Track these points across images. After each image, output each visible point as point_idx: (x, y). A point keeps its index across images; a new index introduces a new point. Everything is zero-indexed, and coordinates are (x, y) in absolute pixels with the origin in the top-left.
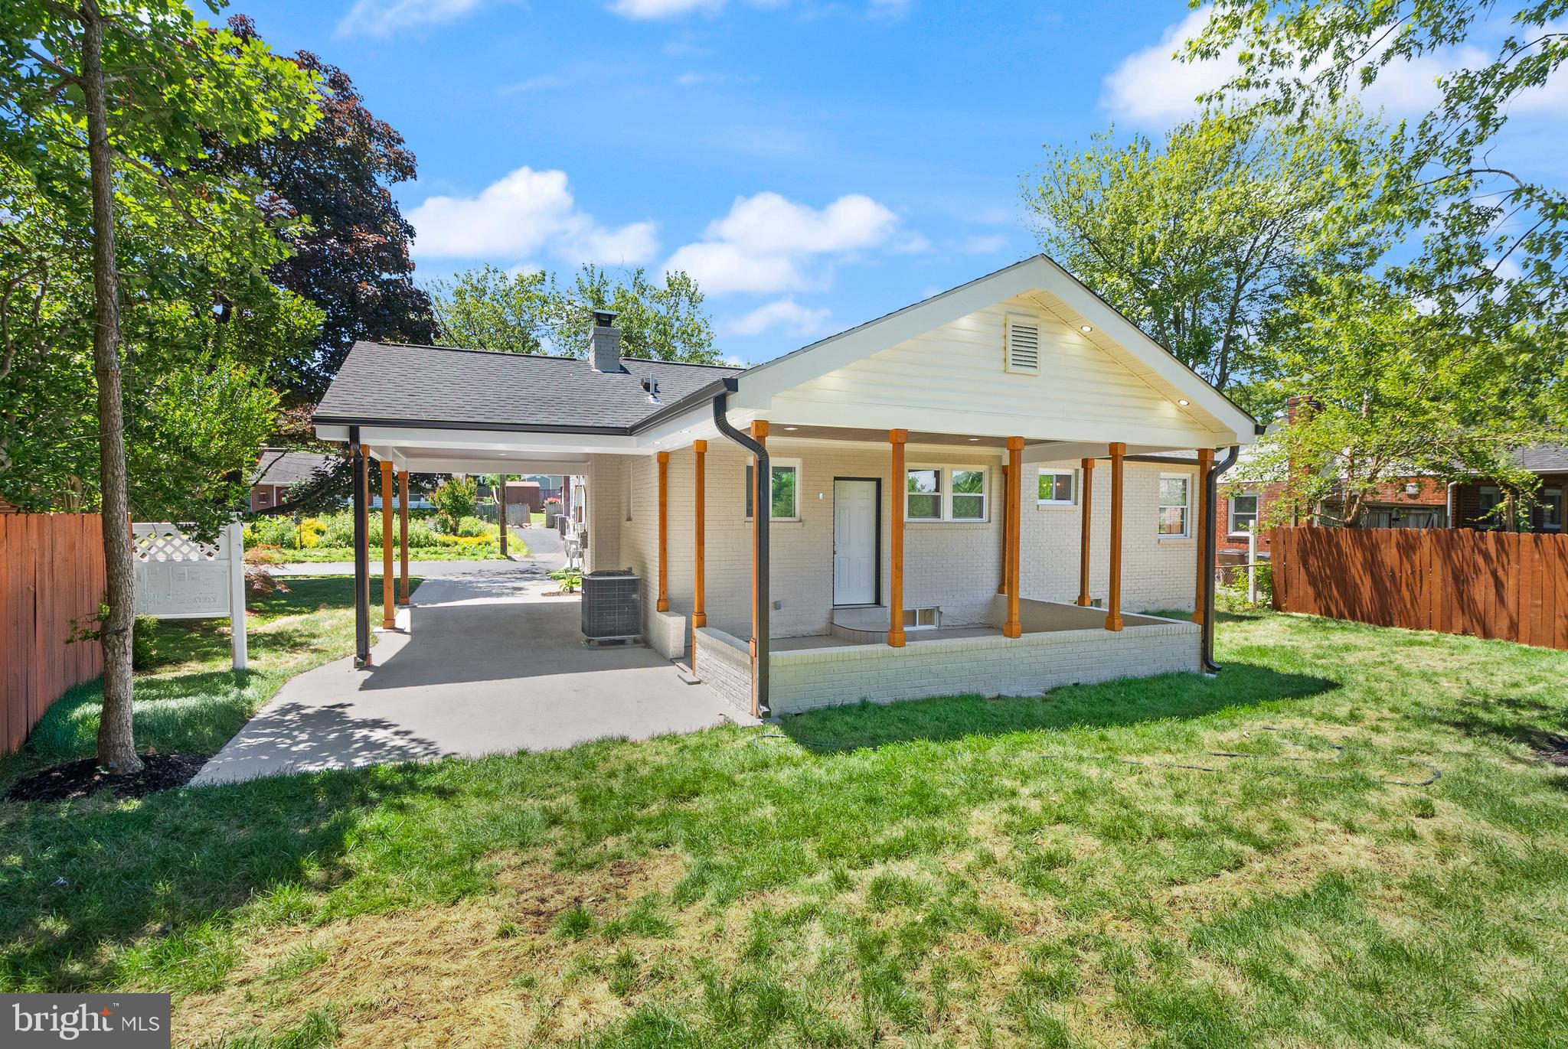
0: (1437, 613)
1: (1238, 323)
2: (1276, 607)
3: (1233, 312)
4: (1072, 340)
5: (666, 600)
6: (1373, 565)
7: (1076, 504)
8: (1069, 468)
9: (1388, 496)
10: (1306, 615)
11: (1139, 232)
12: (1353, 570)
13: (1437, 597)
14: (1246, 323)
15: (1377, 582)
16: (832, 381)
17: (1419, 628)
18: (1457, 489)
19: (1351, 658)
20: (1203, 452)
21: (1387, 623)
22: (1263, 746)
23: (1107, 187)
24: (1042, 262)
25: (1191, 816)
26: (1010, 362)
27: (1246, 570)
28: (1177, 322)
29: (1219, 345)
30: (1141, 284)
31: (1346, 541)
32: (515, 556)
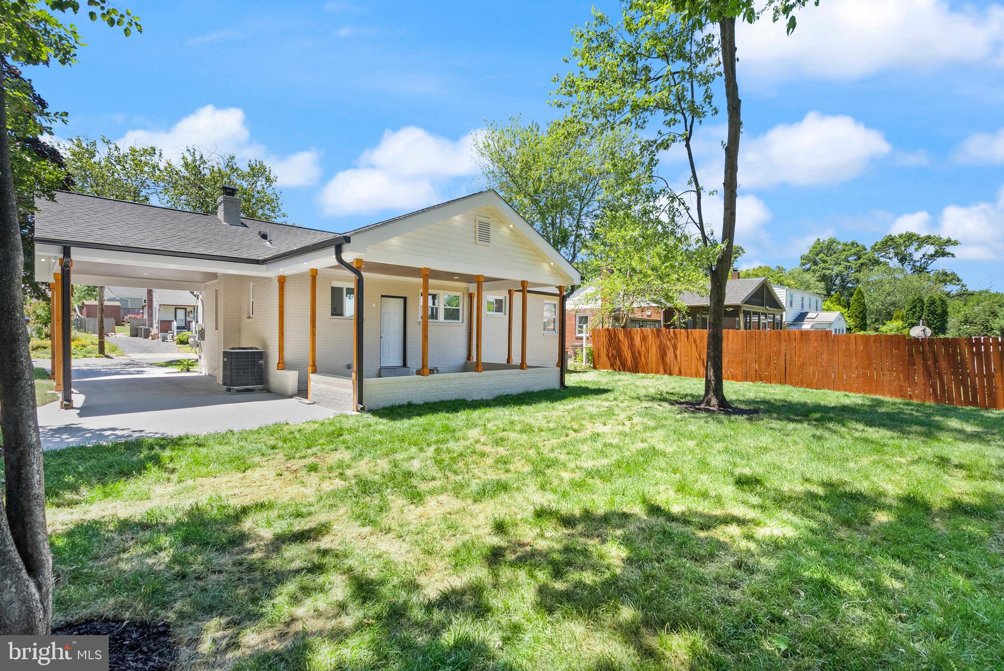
0: (654, 366)
1: (581, 228)
2: (595, 368)
3: (578, 222)
4: (505, 230)
5: (283, 363)
6: (632, 346)
7: (505, 314)
8: (502, 295)
9: (638, 315)
10: (606, 371)
11: (534, 174)
12: (624, 349)
13: (654, 359)
14: (584, 227)
15: (633, 353)
16: (395, 241)
17: (648, 373)
18: (665, 312)
19: (620, 383)
20: (560, 288)
21: (637, 372)
22: (581, 407)
23: (518, 147)
24: (492, 194)
25: (552, 425)
26: (478, 239)
27: (582, 351)
28: (553, 224)
29: (572, 238)
30: (536, 202)
31: (621, 336)
32: (111, 355)
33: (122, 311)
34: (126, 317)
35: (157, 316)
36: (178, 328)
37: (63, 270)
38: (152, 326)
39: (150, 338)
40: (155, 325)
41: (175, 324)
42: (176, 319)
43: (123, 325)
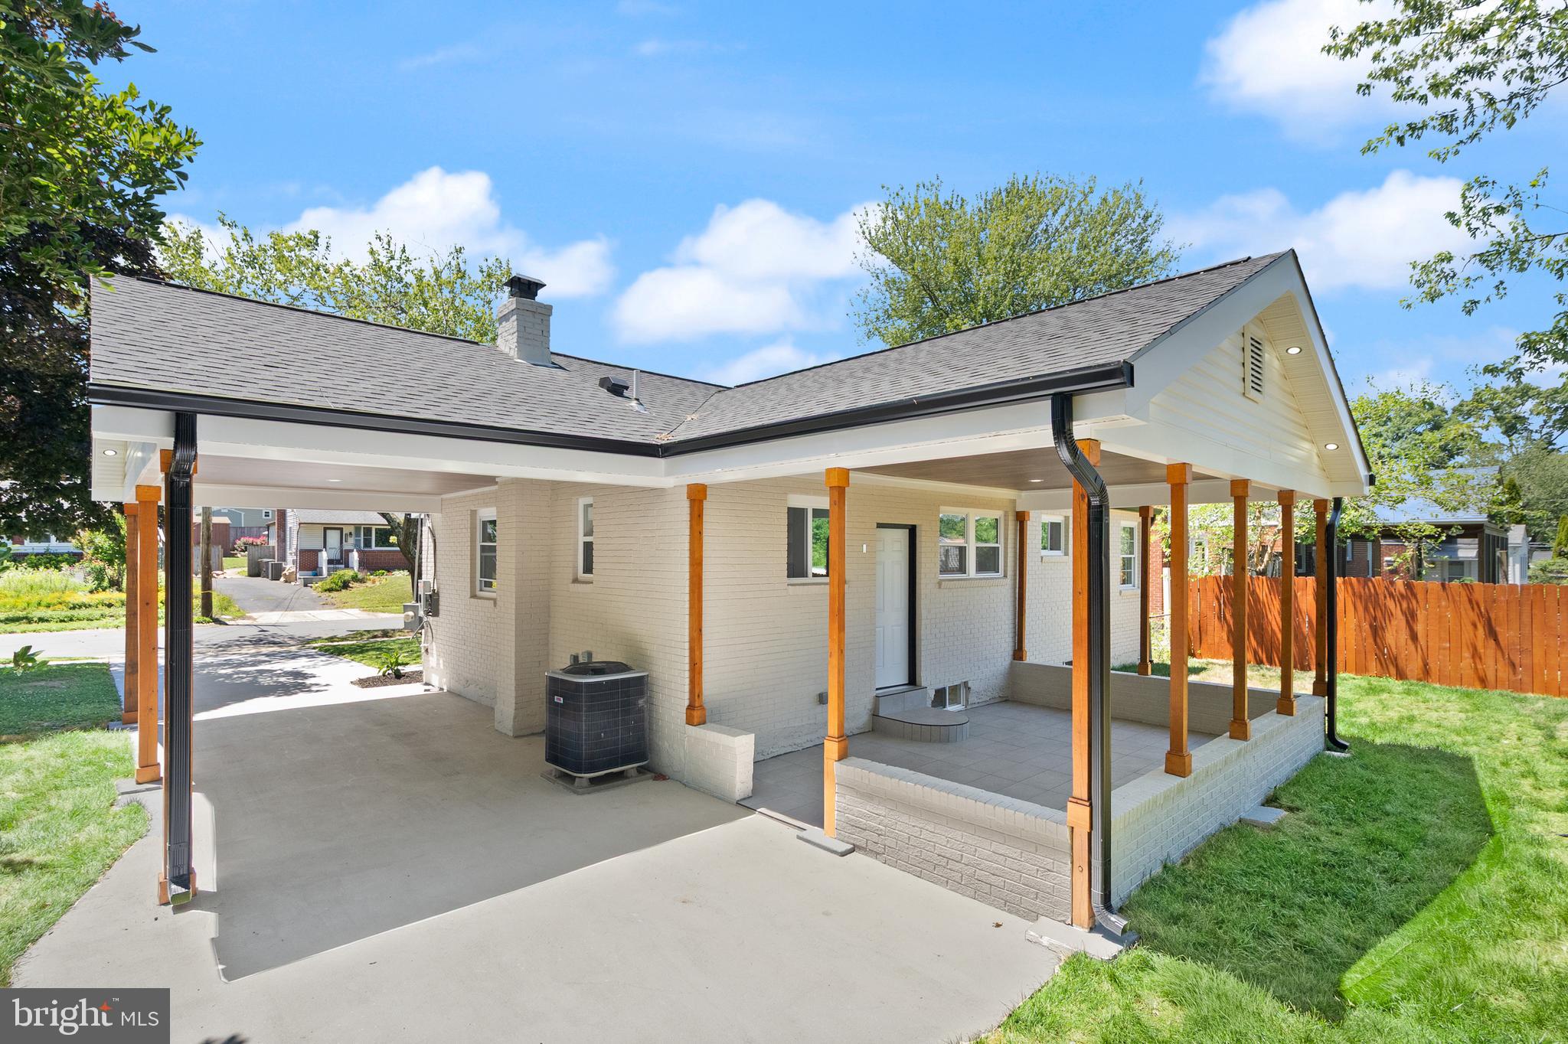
0: (1351, 657)
5: (704, 708)
7: (1066, 554)
12: (1269, 616)
13: (1351, 641)
20: (1319, 504)
26: (1249, 383)
32: (223, 618)
33: (232, 533)
34: (238, 542)
35: (295, 543)
36: (330, 562)
37: (171, 484)
38: (283, 558)
39: (282, 579)
40: (290, 558)
41: (324, 556)
42: (325, 547)
43: (233, 556)
